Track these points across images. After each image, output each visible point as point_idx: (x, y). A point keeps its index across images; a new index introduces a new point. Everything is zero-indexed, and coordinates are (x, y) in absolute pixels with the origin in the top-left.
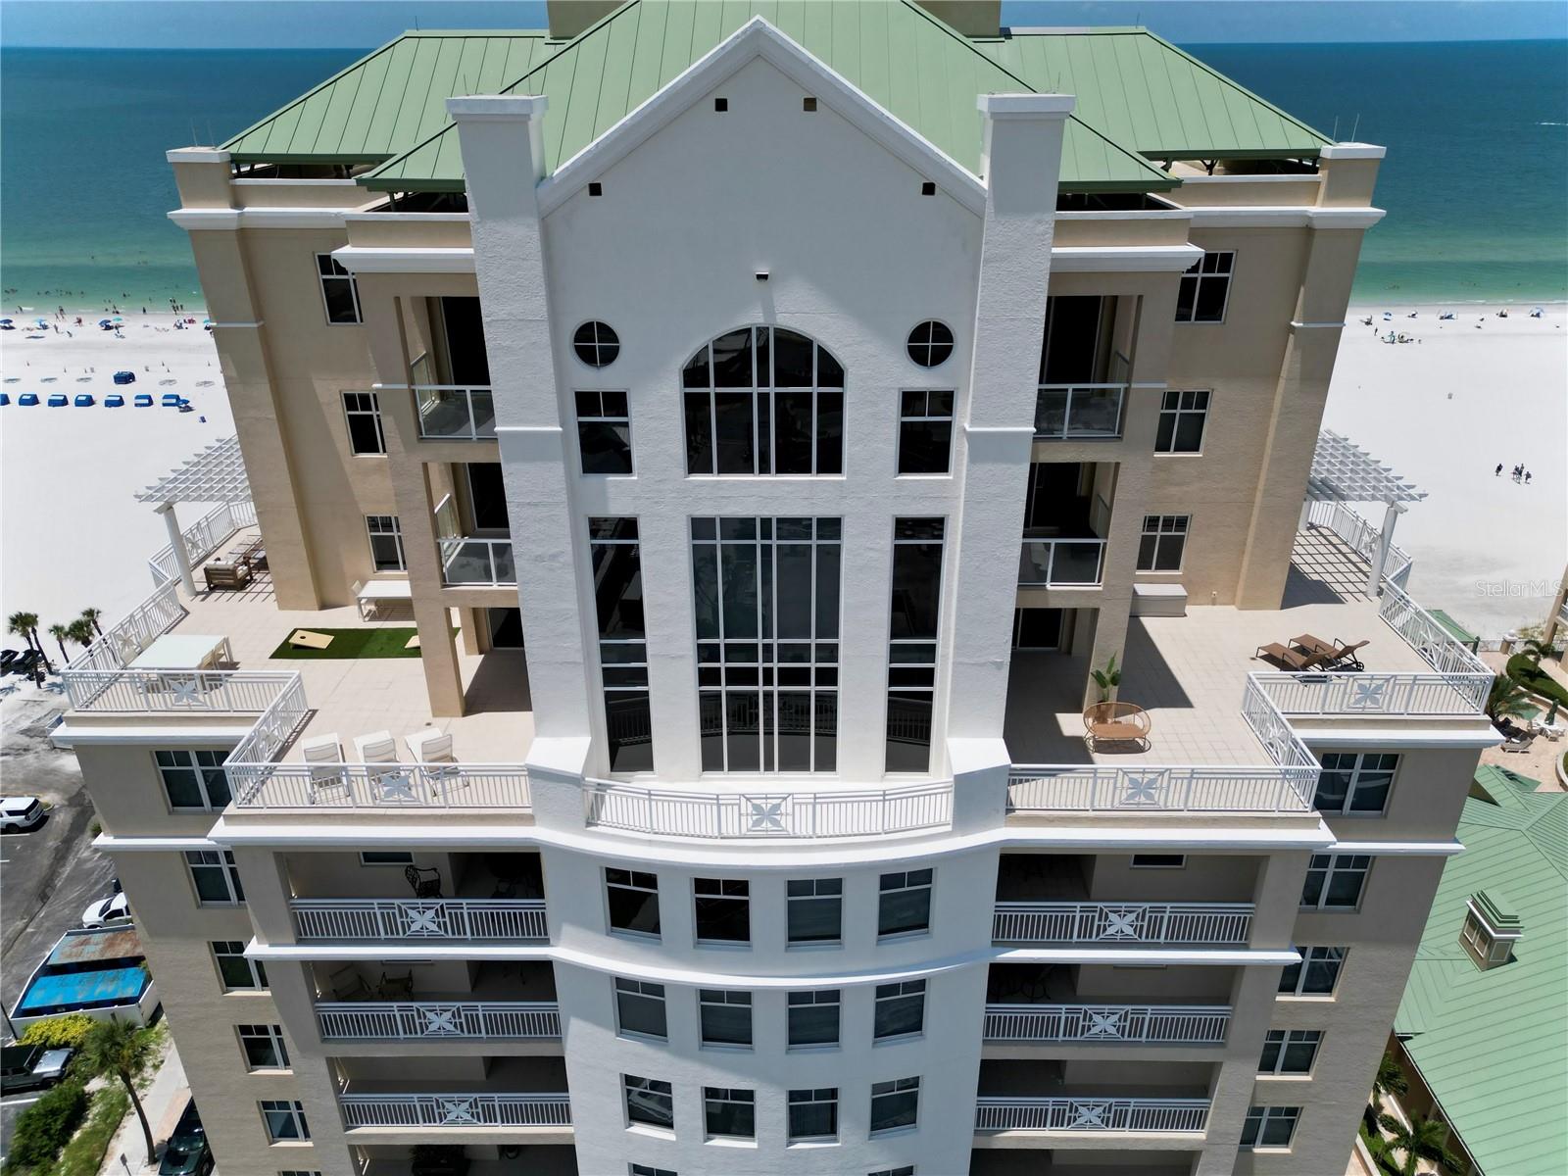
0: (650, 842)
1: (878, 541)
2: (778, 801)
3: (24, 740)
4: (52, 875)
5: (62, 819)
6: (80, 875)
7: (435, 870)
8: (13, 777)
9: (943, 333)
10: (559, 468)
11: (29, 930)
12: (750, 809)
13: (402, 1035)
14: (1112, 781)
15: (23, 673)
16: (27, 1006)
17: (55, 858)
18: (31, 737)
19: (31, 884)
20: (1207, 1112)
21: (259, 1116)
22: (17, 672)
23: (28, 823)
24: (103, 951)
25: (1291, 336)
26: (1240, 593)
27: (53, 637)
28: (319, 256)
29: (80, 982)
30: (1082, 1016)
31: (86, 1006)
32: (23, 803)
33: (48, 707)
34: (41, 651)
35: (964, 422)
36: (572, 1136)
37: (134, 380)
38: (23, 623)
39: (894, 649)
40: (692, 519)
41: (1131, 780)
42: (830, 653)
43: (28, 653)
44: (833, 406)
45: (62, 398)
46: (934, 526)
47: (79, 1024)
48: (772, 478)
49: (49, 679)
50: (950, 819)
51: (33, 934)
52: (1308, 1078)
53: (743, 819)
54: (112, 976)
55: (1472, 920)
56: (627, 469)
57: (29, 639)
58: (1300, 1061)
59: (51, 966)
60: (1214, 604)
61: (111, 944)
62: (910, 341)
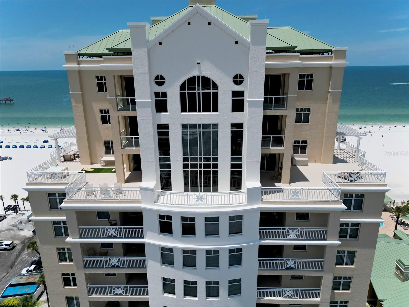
0: (170, 207)
1: (227, 129)
2: (203, 195)
3: (11, 227)
4: (15, 262)
5: (19, 247)
6: (22, 261)
7: (116, 220)
8: (7, 236)
9: (241, 77)
10: (150, 110)
11: (7, 276)
12: (196, 197)
13: (105, 267)
14: (288, 192)
15: (13, 211)
16: (4, 295)
17: (16, 257)
18: (13, 227)
19: (9, 264)
20: (320, 292)
21: (65, 301)
22: (11, 210)
23: (10, 248)
24: (26, 280)
25: (329, 93)
26: (322, 159)
27: (22, 201)
28: (97, 76)
29: (19, 288)
30: (284, 262)
31: (20, 295)
32: (9, 242)
33: (18, 219)
34: (18, 205)
35: (247, 98)
36: (148, 298)
37: (48, 142)
38: (15, 197)
39: (232, 158)
40: (182, 124)
41: (292, 191)
42: (216, 159)
43: (15, 206)
44: (215, 95)
45: (30, 146)
46: (240, 126)
47: (17, 300)
48: (201, 113)
49: (19, 212)
50: (246, 201)
51: (8, 277)
52: (349, 292)
53: (194, 200)
54: (27, 287)
55: (397, 268)
56: (166, 111)
57: (15, 201)
58: (347, 286)
59: (12, 284)
60: (315, 163)
61: (28, 278)
62: (233, 79)
